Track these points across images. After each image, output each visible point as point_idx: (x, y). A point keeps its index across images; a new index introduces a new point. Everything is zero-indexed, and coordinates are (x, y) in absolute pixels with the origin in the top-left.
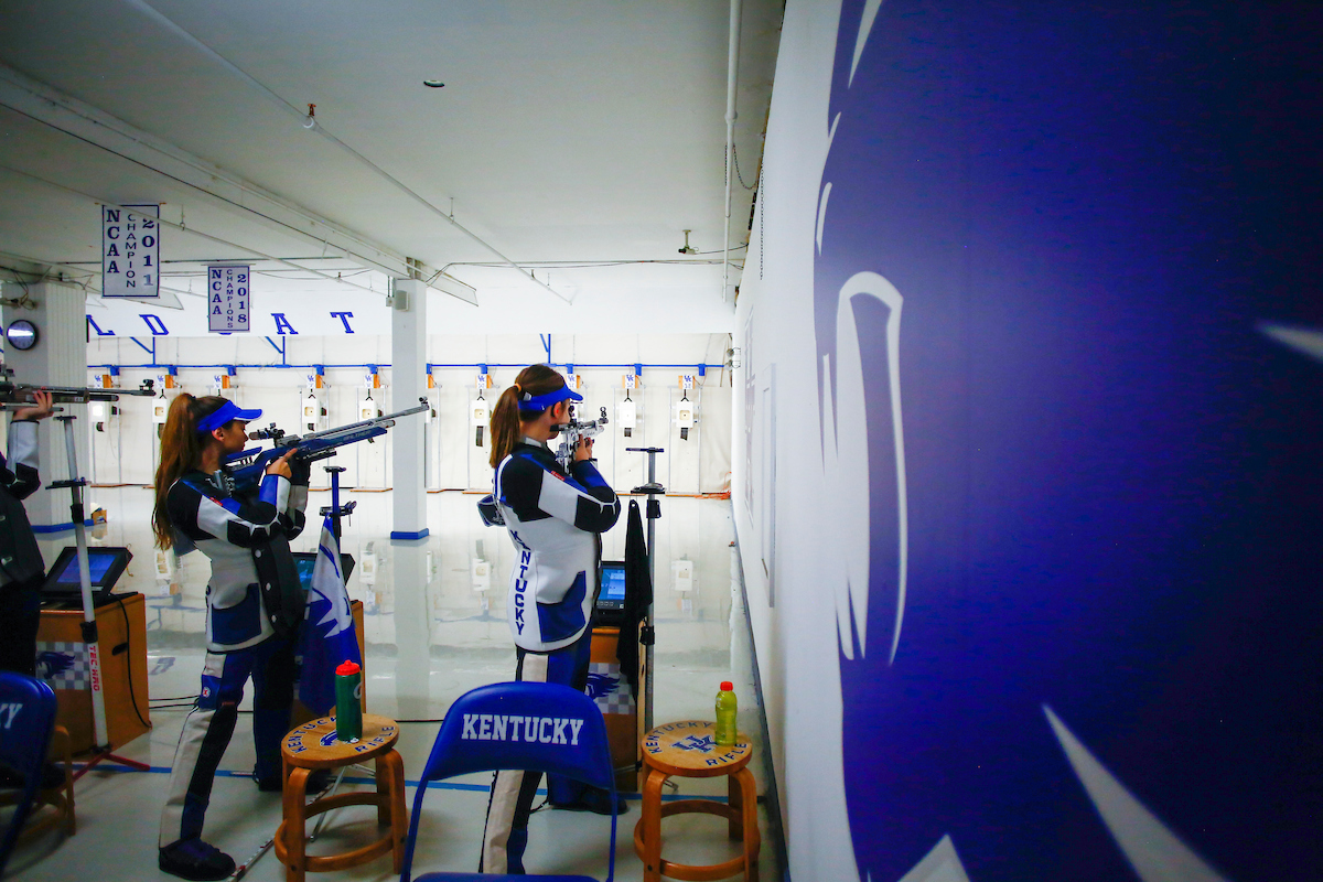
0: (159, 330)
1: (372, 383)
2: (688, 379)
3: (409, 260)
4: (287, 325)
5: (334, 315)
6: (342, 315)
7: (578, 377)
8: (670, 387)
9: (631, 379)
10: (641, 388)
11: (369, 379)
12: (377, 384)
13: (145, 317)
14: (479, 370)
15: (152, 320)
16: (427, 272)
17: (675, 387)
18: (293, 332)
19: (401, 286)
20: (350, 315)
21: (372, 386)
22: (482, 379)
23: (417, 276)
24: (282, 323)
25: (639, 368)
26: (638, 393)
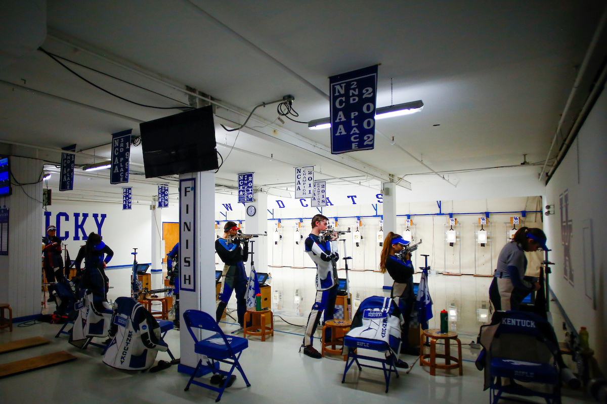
0: (282, 206)
1: (359, 224)
2: (516, 219)
3: (390, 175)
4: (329, 202)
5: (348, 197)
6: (352, 197)
7: (456, 219)
8: (506, 223)
9: (483, 219)
10: (489, 224)
11: (357, 223)
12: (360, 225)
13: (277, 201)
14: (406, 217)
15: (280, 202)
16: (396, 179)
17: (508, 223)
18: (331, 205)
19: (387, 186)
20: (355, 197)
21: (359, 226)
22: (408, 221)
23: (392, 181)
24: (328, 201)
25: (487, 214)
26: (487, 226)
